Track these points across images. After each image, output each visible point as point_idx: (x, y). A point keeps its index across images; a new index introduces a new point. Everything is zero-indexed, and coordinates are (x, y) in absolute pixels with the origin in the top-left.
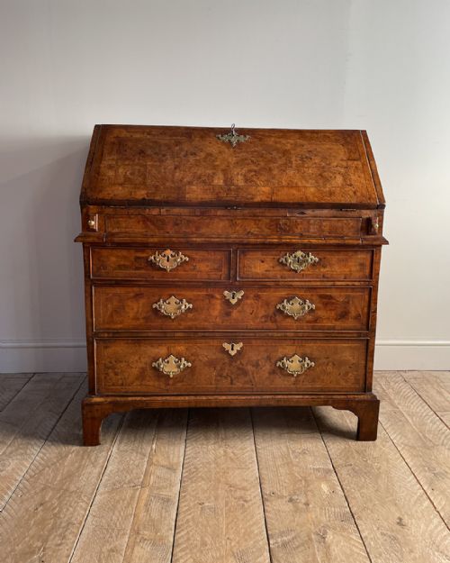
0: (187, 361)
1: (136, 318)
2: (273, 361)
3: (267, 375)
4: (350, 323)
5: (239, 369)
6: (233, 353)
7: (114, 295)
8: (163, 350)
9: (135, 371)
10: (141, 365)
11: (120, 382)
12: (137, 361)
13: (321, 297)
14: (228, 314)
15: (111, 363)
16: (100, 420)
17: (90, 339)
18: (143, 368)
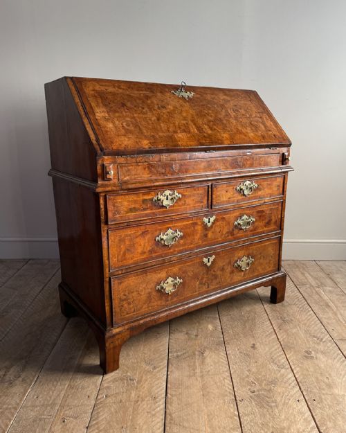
0: (180, 278)
1: (143, 253)
2: (232, 264)
3: (229, 275)
4: (273, 227)
5: (213, 275)
6: (209, 264)
7: (127, 236)
8: (163, 274)
9: (144, 297)
10: (147, 291)
11: (133, 310)
12: (144, 288)
13: (258, 212)
14: (206, 236)
15: (125, 295)
16: (120, 346)
17: (107, 279)
18: (150, 293)
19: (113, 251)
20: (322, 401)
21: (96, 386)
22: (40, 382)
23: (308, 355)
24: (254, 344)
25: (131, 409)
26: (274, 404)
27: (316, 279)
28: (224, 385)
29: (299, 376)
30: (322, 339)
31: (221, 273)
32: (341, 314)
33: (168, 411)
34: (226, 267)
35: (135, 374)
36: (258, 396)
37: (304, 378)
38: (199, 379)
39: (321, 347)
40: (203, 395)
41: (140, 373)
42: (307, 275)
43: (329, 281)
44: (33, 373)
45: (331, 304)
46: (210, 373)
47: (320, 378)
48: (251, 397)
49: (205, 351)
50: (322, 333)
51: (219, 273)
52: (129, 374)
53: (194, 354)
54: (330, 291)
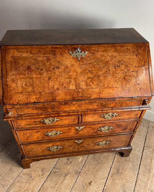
0: (61, 146)
1: (38, 138)
2: (95, 143)
3: (92, 146)
5: (82, 146)
6: (79, 143)
7: (27, 133)
8: (50, 145)
9: (40, 151)
11: (35, 154)
12: (40, 148)
15: (30, 150)
17: (20, 145)
18: (44, 150)
24: (91, 182)
34: (90, 144)
38: (55, 191)
41: (36, 175)
46: (61, 190)
49: (68, 175)
51: (85, 145)
52: (32, 173)
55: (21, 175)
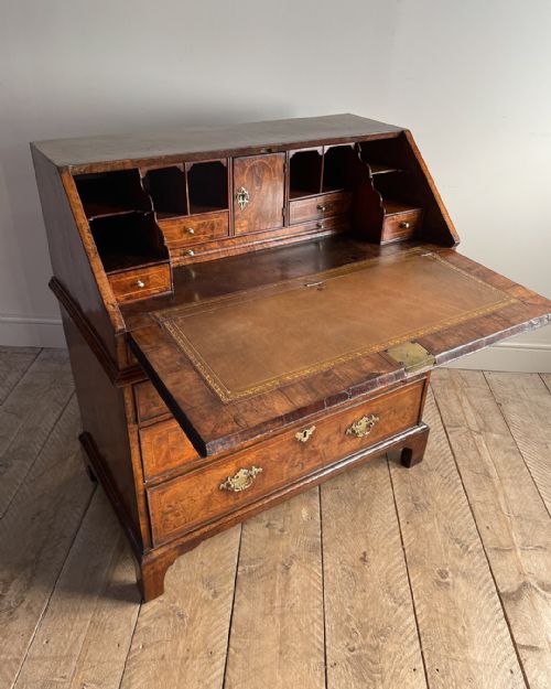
0: (258, 468)
2: (343, 431)
3: (337, 446)
5: (312, 451)
6: (305, 439)
7: (170, 431)
8: (231, 468)
9: (200, 503)
10: (205, 494)
11: (183, 521)
12: (201, 491)
15: (170, 506)
16: (165, 570)
17: (142, 493)
18: (210, 496)
19: (149, 455)
20: (448, 674)
21: (130, 626)
22: (52, 612)
23: (441, 581)
24: (365, 554)
25: (176, 674)
26: (379, 676)
27: (478, 413)
28: (312, 635)
29: (423, 622)
30: (468, 547)
31: (324, 446)
32: (505, 495)
33: (227, 679)
34: (331, 438)
35: (187, 605)
36: (359, 658)
37: (429, 627)
38: (277, 620)
39: (463, 564)
40: (281, 653)
41: (193, 603)
42: (466, 403)
43: (497, 421)
44: (42, 596)
45: (493, 472)
46: (295, 610)
47: (452, 627)
48: (348, 660)
49: (291, 563)
50: (471, 534)
51: (321, 447)
52: (177, 604)
53: (275, 569)
54: (497, 444)
55: (144, 624)
